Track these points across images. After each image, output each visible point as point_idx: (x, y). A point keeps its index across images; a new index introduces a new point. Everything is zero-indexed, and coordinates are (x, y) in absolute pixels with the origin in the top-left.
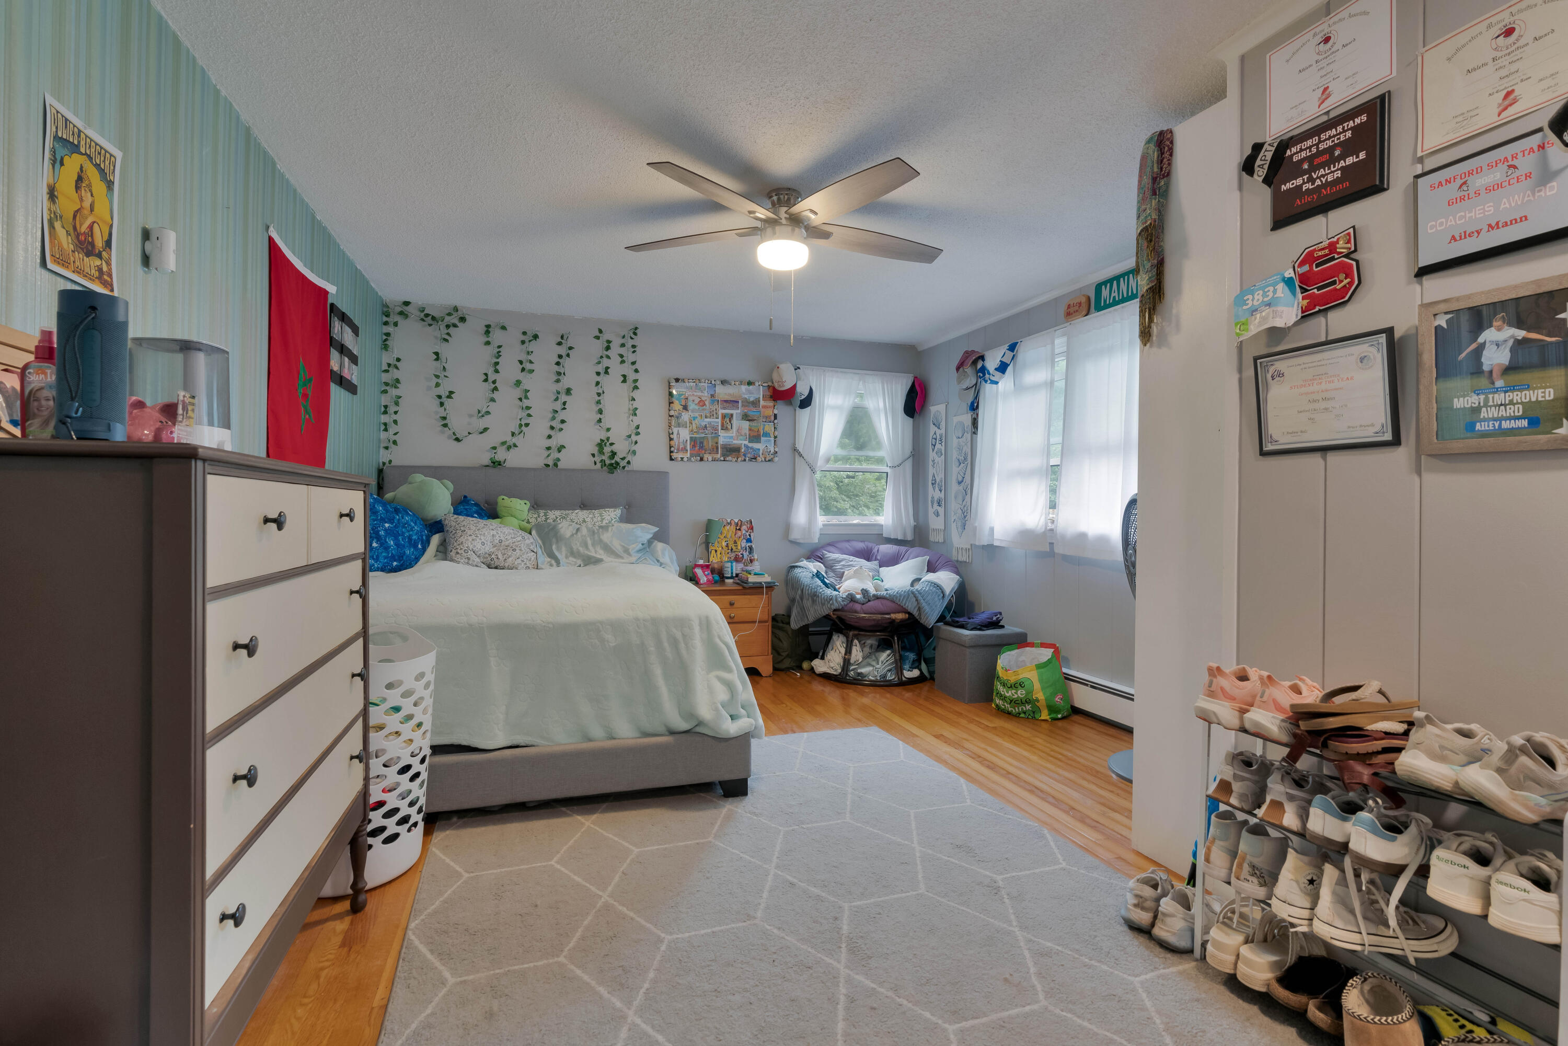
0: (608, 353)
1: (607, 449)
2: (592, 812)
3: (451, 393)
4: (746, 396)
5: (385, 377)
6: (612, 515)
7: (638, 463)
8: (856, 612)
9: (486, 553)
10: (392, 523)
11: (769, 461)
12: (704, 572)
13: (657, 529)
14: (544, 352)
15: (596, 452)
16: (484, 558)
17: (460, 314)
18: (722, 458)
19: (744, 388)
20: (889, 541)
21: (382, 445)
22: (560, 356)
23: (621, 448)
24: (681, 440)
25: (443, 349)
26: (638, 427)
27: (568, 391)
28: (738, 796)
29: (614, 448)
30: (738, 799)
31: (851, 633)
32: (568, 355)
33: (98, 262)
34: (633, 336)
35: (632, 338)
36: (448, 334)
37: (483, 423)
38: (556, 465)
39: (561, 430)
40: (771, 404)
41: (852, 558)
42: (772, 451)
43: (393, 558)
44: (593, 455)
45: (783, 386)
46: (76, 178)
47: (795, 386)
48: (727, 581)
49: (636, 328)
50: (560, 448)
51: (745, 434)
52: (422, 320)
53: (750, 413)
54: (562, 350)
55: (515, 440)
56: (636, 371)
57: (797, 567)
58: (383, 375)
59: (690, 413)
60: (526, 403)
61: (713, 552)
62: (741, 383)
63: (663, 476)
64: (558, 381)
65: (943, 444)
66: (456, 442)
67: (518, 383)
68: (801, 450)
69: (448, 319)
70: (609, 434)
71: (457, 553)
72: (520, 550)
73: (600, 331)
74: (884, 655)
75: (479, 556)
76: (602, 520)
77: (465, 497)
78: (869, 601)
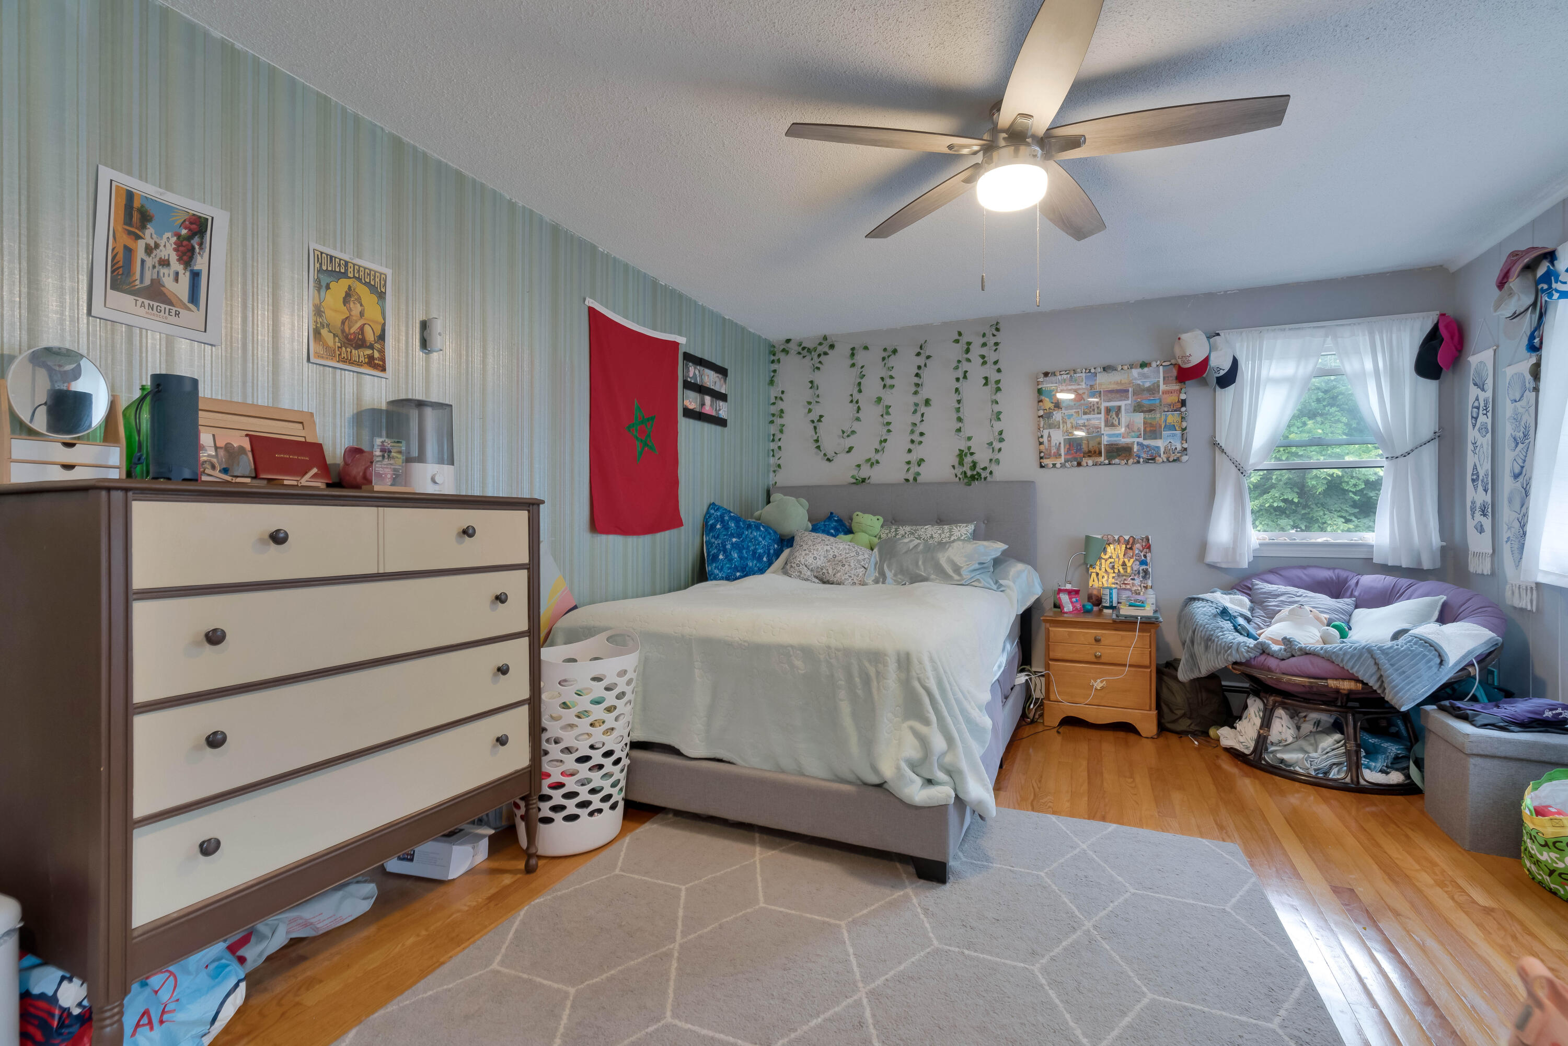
0: (968, 356)
1: (968, 460)
2: (773, 847)
3: (821, 416)
4: (1139, 382)
5: (773, 409)
6: (965, 530)
7: (1000, 473)
8: (1269, 670)
9: (818, 568)
10: (739, 538)
11: (1174, 461)
12: (1070, 599)
13: (1004, 547)
14: (904, 365)
15: (957, 465)
16: (817, 572)
17: (829, 342)
18: (1107, 462)
19: (1135, 372)
20: (1385, 569)
21: (772, 469)
22: (919, 367)
23: (982, 457)
24: (1053, 444)
25: (818, 377)
26: (1001, 433)
27: (927, 402)
28: (932, 881)
29: (975, 457)
30: (929, 884)
31: (1271, 699)
32: (925, 365)
33: (369, 352)
34: (995, 333)
35: (994, 335)
36: (820, 362)
37: (848, 443)
38: (915, 479)
39: (920, 443)
40: (1176, 387)
41: (1301, 591)
42: (1179, 448)
43: (736, 569)
44: (954, 467)
45: (1189, 362)
46: (344, 295)
47: (1206, 360)
48: (1106, 611)
49: (997, 323)
50: (920, 462)
51: (1139, 430)
52: (799, 353)
53: (1145, 402)
54: (921, 361)
55: (878, 457)
56: (999, 371)
57: (1199, 599)
58: (772, 407)
59: (1063, 411)
60: (887, 418)
61: (1094, 575)
62: (1132, 366)
63: (1027, 486)
64: (916, 393)
65: (1490, 414)
66: (828, 463)
67: (879, 400)
68: (1223, 444)
69: (821, 349)
70: (970, 443)
71: (792, 566)
72: (849, 565)
73: (960, 334)
74: (1330, 741)
75: (812, 570)
76: (951, 535)
77: (832, 513)
78: (1293, 656)
